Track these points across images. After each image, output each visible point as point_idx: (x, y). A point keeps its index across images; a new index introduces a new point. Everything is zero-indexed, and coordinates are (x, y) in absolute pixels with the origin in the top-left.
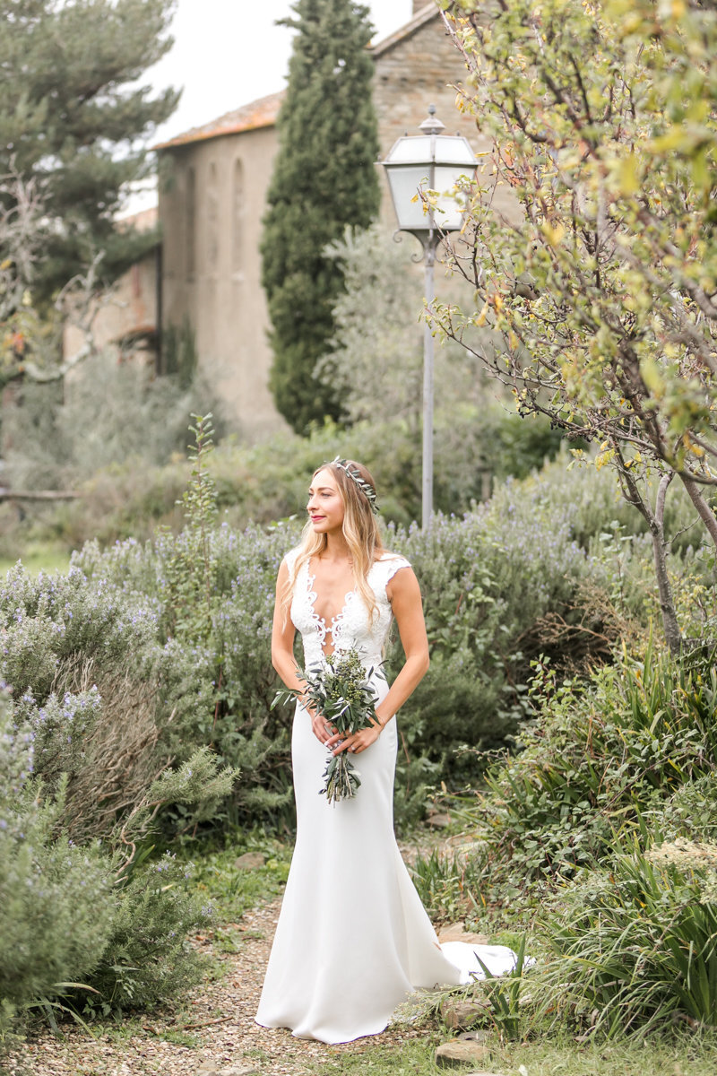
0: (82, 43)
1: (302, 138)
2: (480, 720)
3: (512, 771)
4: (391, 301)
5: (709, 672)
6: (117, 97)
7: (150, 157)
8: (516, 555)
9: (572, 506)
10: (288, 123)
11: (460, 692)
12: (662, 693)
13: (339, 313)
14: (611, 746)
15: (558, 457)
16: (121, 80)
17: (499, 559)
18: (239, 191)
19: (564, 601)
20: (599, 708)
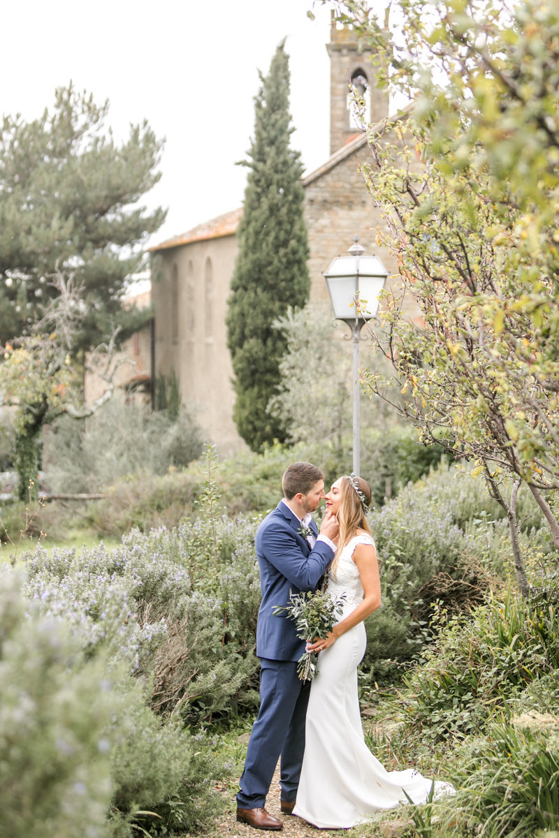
0: (98, 176)
1: (255, 244)
2: (396, 645)
3: (420, 675)
4: (320, 358)
5: (547, 609)
6: (122, 215)
7: (146, 256)
8: (417, 534)
9: (453, 501)
10: (245, 233)
11: (382, 626)
12: (517, 623)
13: (284, 367)
14: (485, 658)
15: (439, 466)
16: (125, 202)
17: (406, 537)
18: (209, 280)
19: (450, 565)
20: (476, 633)
